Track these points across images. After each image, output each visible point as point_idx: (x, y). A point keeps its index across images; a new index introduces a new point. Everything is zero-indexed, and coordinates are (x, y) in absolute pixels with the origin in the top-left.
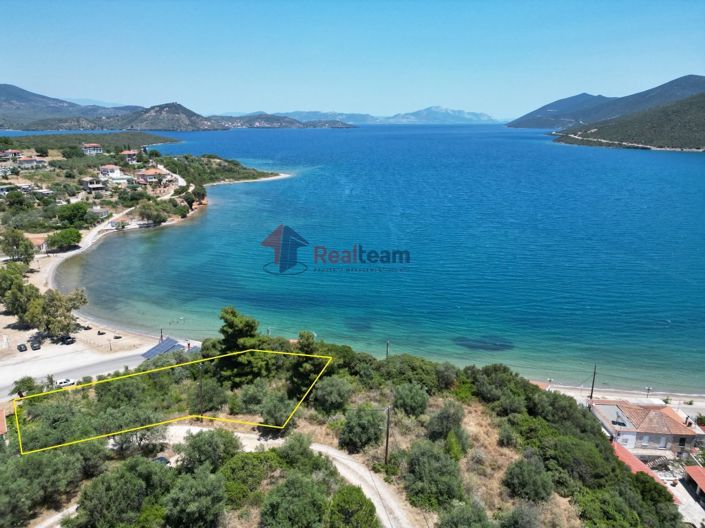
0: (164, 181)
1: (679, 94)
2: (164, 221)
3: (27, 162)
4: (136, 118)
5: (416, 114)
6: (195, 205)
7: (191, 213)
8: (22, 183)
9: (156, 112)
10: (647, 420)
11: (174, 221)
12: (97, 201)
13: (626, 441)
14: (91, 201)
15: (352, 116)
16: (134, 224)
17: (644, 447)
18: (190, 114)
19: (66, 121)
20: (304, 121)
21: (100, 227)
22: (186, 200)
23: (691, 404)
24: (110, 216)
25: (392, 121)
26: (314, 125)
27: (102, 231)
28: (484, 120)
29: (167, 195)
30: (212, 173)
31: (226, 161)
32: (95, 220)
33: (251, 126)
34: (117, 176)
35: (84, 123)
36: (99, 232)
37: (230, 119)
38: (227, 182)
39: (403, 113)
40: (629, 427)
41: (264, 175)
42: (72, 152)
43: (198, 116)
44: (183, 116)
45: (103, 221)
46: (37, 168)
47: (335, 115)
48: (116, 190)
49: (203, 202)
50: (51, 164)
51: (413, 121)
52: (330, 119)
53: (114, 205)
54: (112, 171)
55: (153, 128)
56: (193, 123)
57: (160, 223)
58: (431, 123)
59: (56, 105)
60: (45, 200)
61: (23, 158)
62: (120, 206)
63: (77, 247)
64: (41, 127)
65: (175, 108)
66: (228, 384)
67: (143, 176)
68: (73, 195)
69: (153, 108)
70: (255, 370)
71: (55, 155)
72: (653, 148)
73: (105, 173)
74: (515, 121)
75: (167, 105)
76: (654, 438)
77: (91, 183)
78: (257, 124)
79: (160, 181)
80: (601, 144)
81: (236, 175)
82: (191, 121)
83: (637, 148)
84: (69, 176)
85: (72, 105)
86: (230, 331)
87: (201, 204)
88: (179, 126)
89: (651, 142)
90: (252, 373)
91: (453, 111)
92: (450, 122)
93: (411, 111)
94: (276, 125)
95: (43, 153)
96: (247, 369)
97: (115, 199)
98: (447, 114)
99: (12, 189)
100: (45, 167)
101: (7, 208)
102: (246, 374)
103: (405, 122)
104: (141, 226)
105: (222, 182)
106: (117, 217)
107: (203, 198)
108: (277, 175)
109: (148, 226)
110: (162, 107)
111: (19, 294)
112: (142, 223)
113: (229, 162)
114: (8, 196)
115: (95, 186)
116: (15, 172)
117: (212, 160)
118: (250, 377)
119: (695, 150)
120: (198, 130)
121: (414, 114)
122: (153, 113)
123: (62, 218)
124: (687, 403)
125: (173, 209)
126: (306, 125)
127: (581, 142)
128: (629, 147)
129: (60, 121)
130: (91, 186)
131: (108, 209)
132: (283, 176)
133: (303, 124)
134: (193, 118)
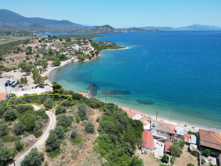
0: (88, 49)
2: (84, 60)
3: (56, 42)
4: (97, 30)
5: (189, 27)
6: (95, 56)
8: (53, 48)
9: (102, 28)
10: (162, 127)
11: (87, 60)
12: (70, 54)
13: (154, 132)
14: (68, 54)
15: (164, 28)
16: (76, 60)
17: (159, 135)
18: (111, 28)
19: (78, 31)
21: (68, 61)
22: (92, 54)
23: (194, 128)
24: (71, 58)
25: (180, 30)
26: (150, 31)
27: (68, 62)
29: (87, 53)
30: (106, 47)
31: (112, 43)
32: (67, 59)
33: (130, 32)
34: (77, 47)
35: (83, 31)
36: (67, 62)
37: (124, 29)
40: (156, 128)
41: (121, 48)
42: (68, 40)
43: (114, 29)
44: (109, 29)
45: (69, 59)
46: (59, 44)
47: (159, 27)
48: (75, 51)
50: (62, 43)
53: (73, 55)
54: (76, 46)
55: (101, 32)
56: (112, 31)
57: (83, 60)
59: (78, 26)
60: (57, 53)
61: (56, 41)
62: (75, 55)
63: (59, 65)
64: (72, 32)
65: (107, 26)
67: (83, 47)
68: (64, 52)
69: (101, 26)
71: (64, 41)
73: (74, 46)
75: (105, 26)
76: (162, 132)
77: (69, 49)
78: (132, 31)
79: (87, 49)
81: (113, 48)
82: (112, 30)
84: (65, 47)
85: (82, 26)
87: (97, 56)
88: (108, 32)
94: (138, 31)
95: (61, 40)
97: (74, 53)
99: (51, 50)
100: (60, 44)
101: (48, 54)
104: (78, 61)
105: (108, 50)
106: (73, 58)
107: (98, 54)
108: (125, 48)
109: (80, 61)
110: (104, 26)
111: (35, 75)
112: (78, 60)
113: (113, 44)
114: (49, 52)
115: (70, 50)
116: (53, 45)
117: (108, 43)
120: (113, 33)
122: (101, 28)
123: (59, 58)
124: (192, 128)
125: (88, 57)
126: (148, 31)
129: (77, 30)
130: (69, 50)
131: (71, 56)
132: (127, 48)
133: (147, 31)
134: (112, 29)
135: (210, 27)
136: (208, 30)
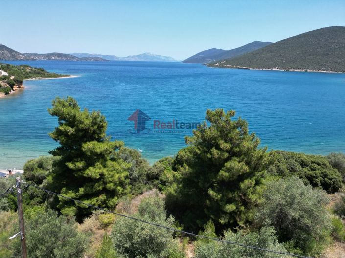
1: (253, 49)
6: (15, 88)
7: (12, 92)
18: (11, 51)
20: (80, 57)
22: (9, 84)
25: (127, 59)
26: (86, 59)
28: (171, 60)
30: (27, 74)
31: (35, 69)
33: (49, 59)
37: (36, 55)
38: (37, 78)
39: (132, 55)
41: (63, 76)
43: (16, 52)
44: (6, 52)
49: (21, 86)
51: (137, 59)
52: (94, 56)
56: (13, 56)
58: (145, 60)
65: (1, 47)
66: (71, 211)
70: (110, 186)
72: (251, 69)
74: (186, 60)
78: (53, 58)
80: (228, 67)
81: (43, 75)
83: (244, 69)
86: (71, 130)
87: (20, 87)
88: (4, 57)
89: (249, 66)
90: (105, 191)
91: (156, 55)
92: (155, 60)
93: (136, 55)
94: (64, 58)
96: (99, 187)
98: (153, 57)
102: (97, 194)
103: (133, 59)
105: (34, 79)
107: (21, 84)
108: (70, 76)
113: (38, 69)
117: (26, 68)
118: (103, 197)
119: (267, 69)
120: (17, 59)
121: (137, 56)
126: (82, 59)
127: (219, 67)
128: (240, 69)
132: (73, 76)
133: (80, 59)
134: (13, 53)
135: (163, 58)
136: (162, 61)
